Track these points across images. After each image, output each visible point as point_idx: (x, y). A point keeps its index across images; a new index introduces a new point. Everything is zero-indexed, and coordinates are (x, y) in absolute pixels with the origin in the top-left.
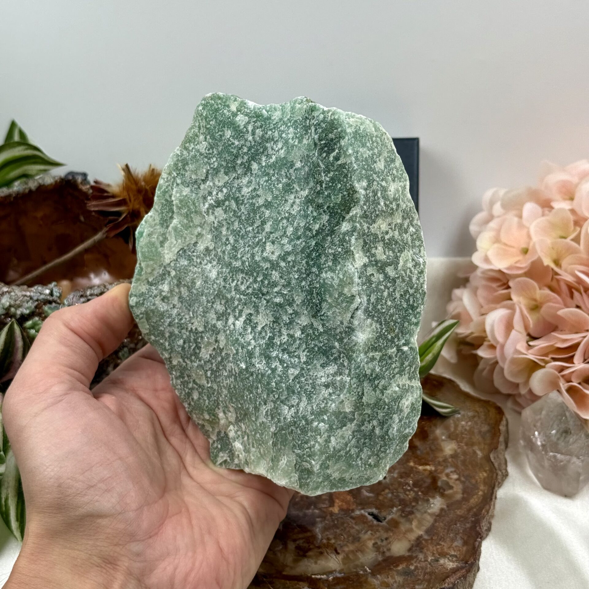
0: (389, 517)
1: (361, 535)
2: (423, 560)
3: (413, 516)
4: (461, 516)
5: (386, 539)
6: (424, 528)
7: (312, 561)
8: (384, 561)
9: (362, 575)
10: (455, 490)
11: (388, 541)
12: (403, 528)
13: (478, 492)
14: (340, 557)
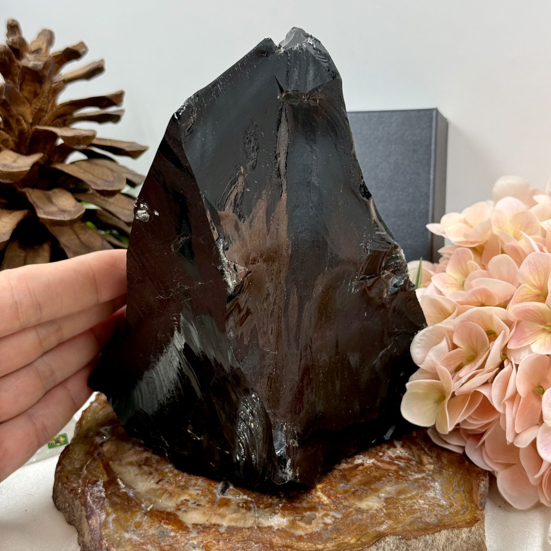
0: (230, 497)
1: (191, 488)
2: (188, 537)
3: (244, 511)
4: (271, 543)
5: (199, 505)
6: (233, 524)
7: (137, 472)
8: (169, 514)
9: (140, 506)
10: (308, 527)
11: (197, 507)
12: (222, 510)
13: (319, 544)
14: (155, 486)
